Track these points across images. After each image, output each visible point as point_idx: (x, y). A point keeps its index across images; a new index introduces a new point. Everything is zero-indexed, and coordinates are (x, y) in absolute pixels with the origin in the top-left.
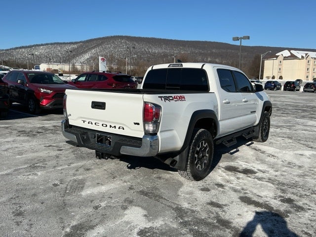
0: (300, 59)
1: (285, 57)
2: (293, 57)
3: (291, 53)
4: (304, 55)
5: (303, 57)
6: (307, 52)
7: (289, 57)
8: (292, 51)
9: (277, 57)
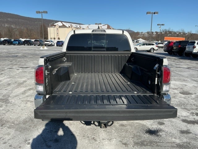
0: (68, 28)
1: (59, 26)
2: (64, 26)
3: (63, 24)
4: (70, 26)
5: (69, 26)
6: (71, 24)
7: (62, 26)
8: (63, 23)
9: (55, 26)
